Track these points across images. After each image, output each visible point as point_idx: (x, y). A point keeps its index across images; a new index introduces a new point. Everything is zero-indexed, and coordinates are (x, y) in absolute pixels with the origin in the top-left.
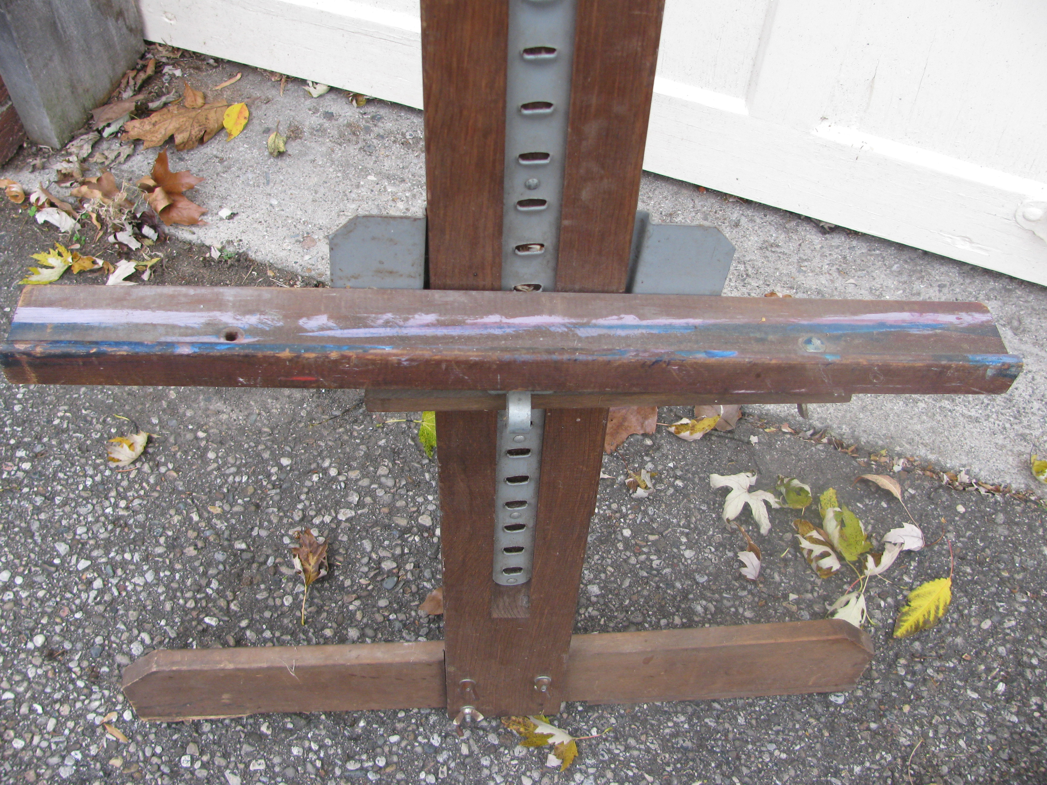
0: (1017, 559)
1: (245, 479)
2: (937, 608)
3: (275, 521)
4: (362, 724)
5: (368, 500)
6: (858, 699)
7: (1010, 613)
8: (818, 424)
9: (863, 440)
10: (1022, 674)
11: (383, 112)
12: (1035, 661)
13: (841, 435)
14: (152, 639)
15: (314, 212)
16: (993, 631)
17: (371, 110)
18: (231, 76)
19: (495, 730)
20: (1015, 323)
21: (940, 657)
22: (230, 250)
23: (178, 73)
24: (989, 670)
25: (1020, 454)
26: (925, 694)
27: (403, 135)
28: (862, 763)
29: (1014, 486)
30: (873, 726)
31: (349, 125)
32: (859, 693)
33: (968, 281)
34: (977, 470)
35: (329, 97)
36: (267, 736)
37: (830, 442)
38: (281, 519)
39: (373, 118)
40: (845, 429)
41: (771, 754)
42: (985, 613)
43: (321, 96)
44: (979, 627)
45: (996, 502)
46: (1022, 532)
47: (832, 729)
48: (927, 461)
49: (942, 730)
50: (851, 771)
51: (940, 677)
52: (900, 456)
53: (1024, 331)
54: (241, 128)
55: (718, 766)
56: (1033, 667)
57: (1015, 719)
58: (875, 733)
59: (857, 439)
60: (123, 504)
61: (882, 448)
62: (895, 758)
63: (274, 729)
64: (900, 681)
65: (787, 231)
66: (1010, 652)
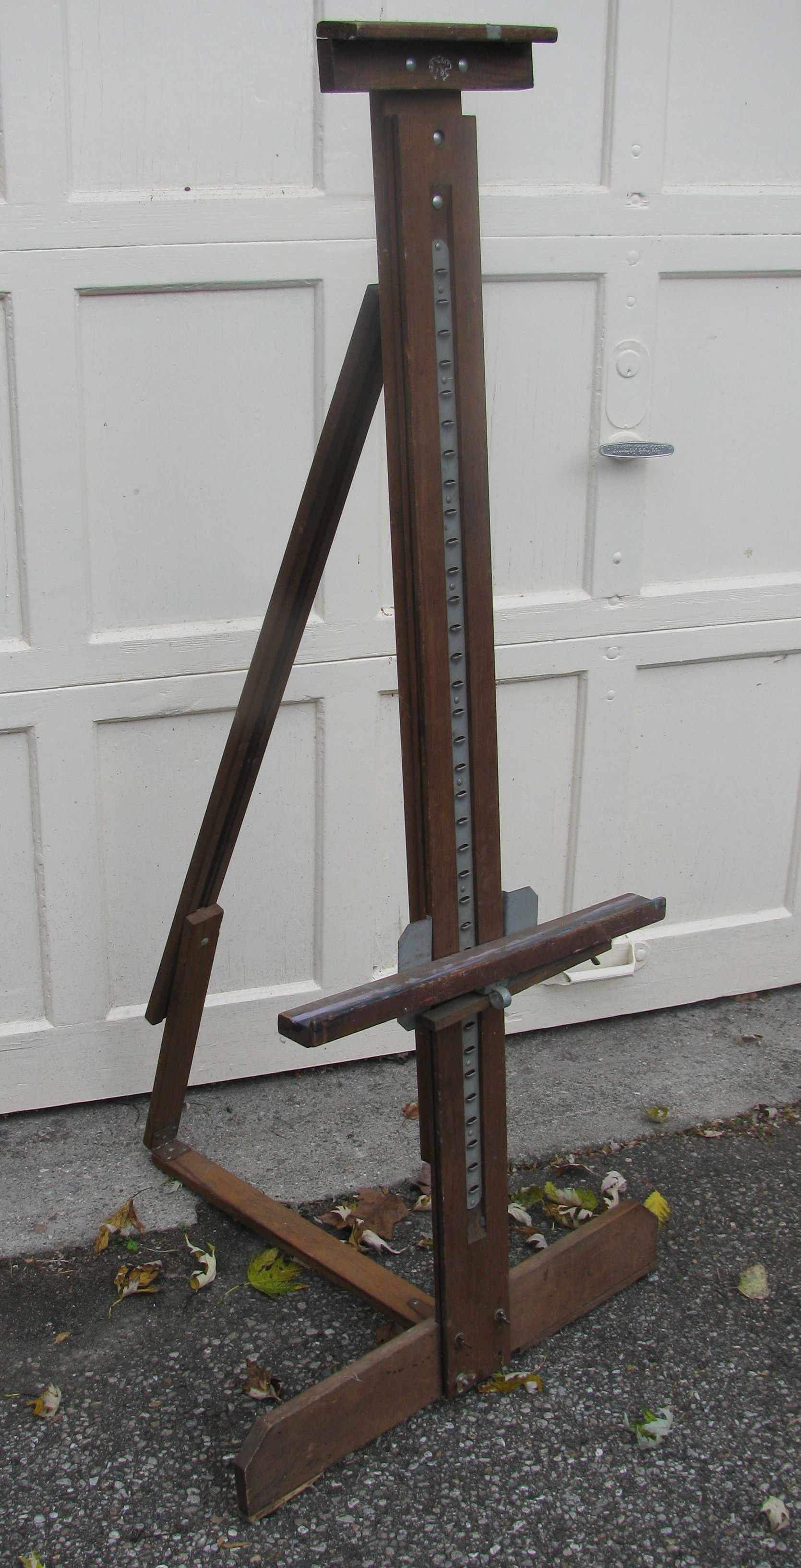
0: (683, 1166)
1: (156, 1378)
2: (664, 1209)
3: (207, 1387)
4: (394, 1446)
6: (665, 1272)
7: (704, 1191)
9: (538, 1156)
10: (737, 1213)
12: (738, 1204)
13: (523, 1160)
16: (704, 1203)
19: (479, 1400)
20: (568, 1056)
21: (688, 1230)
24: (719, 1221)
25: (635, 1117)
26: (698, 1250)
28: (698, 1297)
29: (646, 1134)
30: (685, 1278)
32: (663, 1269)
34: (619, 1136)
37: (518, 1169)
40: (522, 1156)
41: (646, 1321)
42: (692, 1198)
44: (695, 1206)
45: (645, 1147)
46: (673, 1153)
47: (666, 1292)
48: (585, 1148)
49: (723, 1260)
50: (696, 1303)
51: (698, 1238)
52: (567, 1153)
53: (577, 1057)
55: (623, 1342)
56: (740, 1207)
57: (753, 1234)
58: (690, 1281)
59: (534, 1158)
60: (79, 1437)
61: (554, 1155)
62: (712, 1285)
63: (341, 1481)
64: (679, 1252)
66: (721, 1207)
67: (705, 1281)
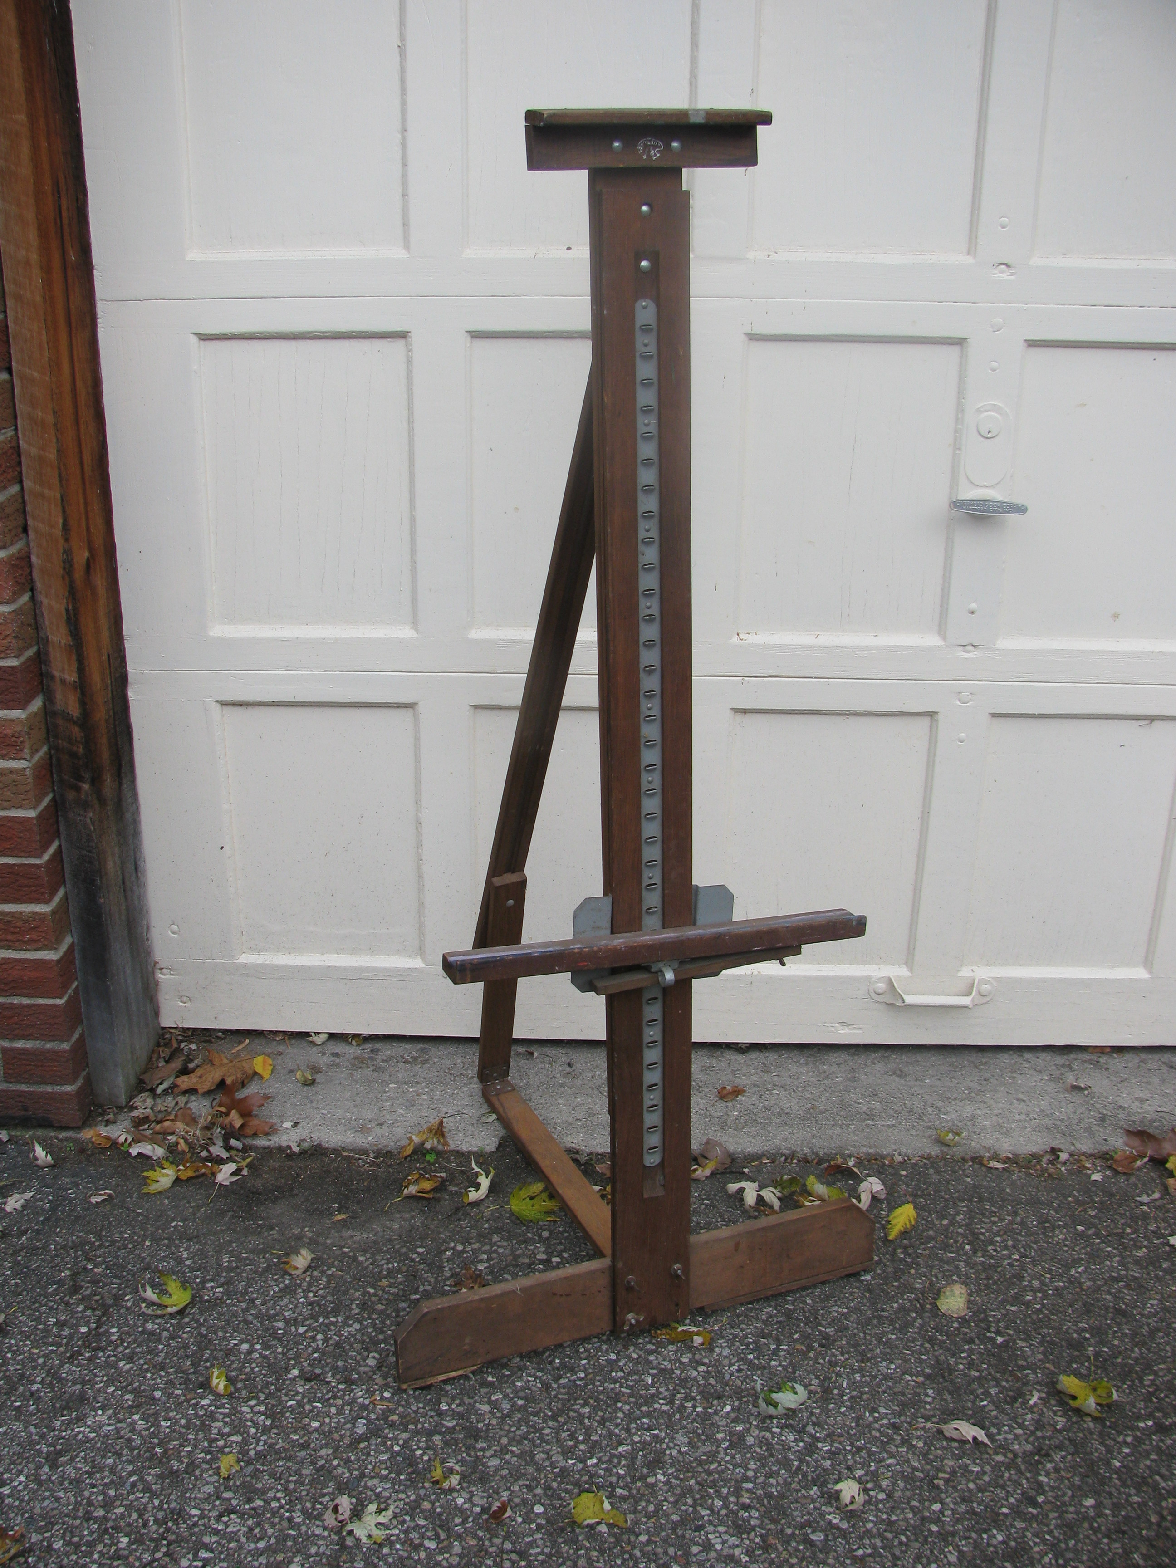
0: (951, 1188)
1: (396, 1265)
2: (910, 1220)
3: (433, 1280)
4: (557, 1361)
5: (494, 1255)
6: (879, 1275)
7: (958, 1213)
8: (787, 1152)
9: (821, 1153)
10: (978, 1238)
11: (378, 1045)
12: (983, 1230)
13: (805, 1155)
14: (380, 1355)
15: (359, 1112)
16: (952, 1223)
17: (369, 1046)
18: (240, 1043)
19: (650, 1342)
20: (899, 1073)
21: (922, 1244)
22: (305, 1145)
23: (194, 1046)
24: (956, 1242)
25: (930, 1136)
26: (921, 1262)
27: (403, 1057)
28: (897, 1302)
29: (933, 1153)
30: (895, 1284)
31: (355, 1058)
32: (879, 1271)
33: (856, 1057)
34: (905, 1150)
35: (329, 1043)
36: (494, 1382)
37: (799, 1161)
38: (436, 1278)
39: (372, 1051)
40: (806, 1150)
41: (837, 1312)
42: (942, 1217)
43: (323, 1043)
44: (941, 1224)
45: (925, 1164)
46: (949, 1174)
47: (870, 1291)
48: (869, 1154)
49: (940, 1276)
50: (892, 1307)
51: (927, 1252)
52: (850, 1156)
53: (906, 1075)
54: (270, 1072)
55: (806, 1324)
56: (983, 1234)
57: (982, 1259)
58: (898, 1287)
59: (817, 1154)
60: (311, 1295)
61: (836, 1154)
62: (916, 1295)
63: (497, 1378)
64: (901, 1260)
65: (716, 1058)
66: (965, 1230)
67: (912, 1290)
